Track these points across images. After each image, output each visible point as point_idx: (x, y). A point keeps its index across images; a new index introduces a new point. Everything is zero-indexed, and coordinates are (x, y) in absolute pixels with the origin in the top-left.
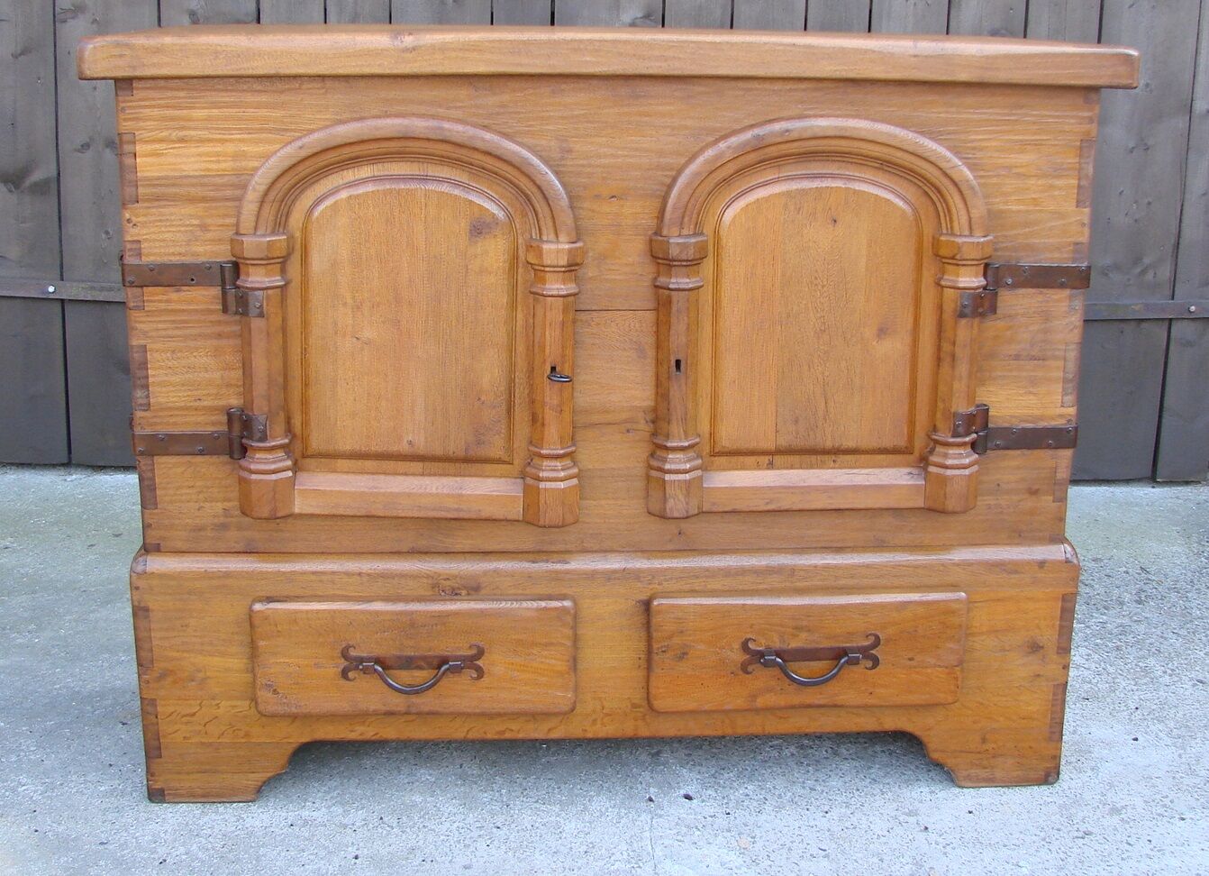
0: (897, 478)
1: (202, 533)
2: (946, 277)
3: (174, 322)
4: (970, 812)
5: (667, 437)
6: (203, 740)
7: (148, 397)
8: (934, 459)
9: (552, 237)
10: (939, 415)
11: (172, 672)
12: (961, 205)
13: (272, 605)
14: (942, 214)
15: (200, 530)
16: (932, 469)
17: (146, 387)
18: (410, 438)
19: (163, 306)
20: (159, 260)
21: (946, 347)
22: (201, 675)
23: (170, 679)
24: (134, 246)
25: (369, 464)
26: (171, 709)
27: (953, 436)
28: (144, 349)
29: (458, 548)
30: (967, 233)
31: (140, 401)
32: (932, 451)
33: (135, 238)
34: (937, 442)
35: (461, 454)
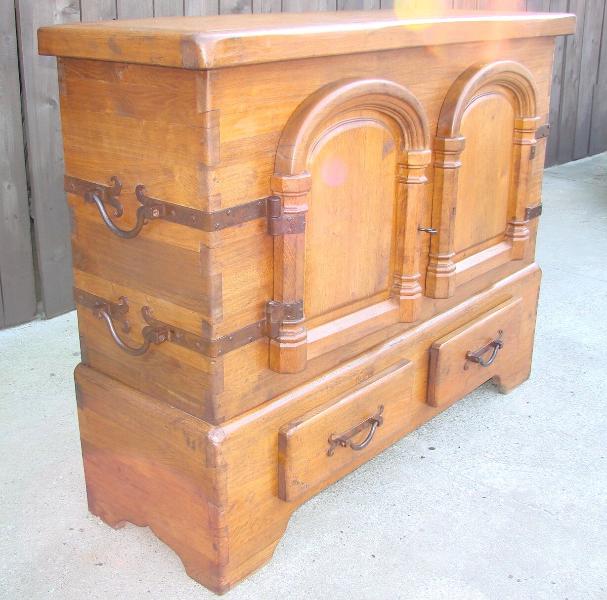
0: (502, 248)
1: (247, 397)
2: (523, 140)
3: (237, 250)
4: (528, 403)
5: (448, 253)
6: (250, 538)
7: (221, 312)
8: (515, 234)
9: (422, 148)
10: (517, 211)
11: (236, 502)
12: (532, 102)
13: (298, 426)
14: (521, 107)
15: (245, 396)
16: (515, 239)
17: (221, 305)
18: (353, 291)
19: (231, 240)
20: (232, 205)
21: (522, 176)
22: (251, 495)
23: (236, 507)
24: (218, 198)
25: (330, 315)
26: (235, 527)
27: (525, 220)
28: (220, 275)
29: (359, 351)
30: (533, 116)
31: (218, 316)
32: (512, 231)
33: (218, 192)
34: (514, 225)
35: (372, 292)
